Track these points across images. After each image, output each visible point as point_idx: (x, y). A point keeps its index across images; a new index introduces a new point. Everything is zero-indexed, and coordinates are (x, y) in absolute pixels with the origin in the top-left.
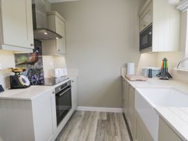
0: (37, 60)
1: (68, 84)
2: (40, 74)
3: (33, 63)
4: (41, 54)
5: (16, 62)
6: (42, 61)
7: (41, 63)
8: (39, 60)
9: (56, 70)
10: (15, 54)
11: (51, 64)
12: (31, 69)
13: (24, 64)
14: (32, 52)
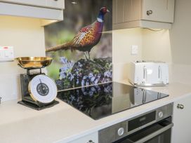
0: (97, 39)
1: (161, 116)
2: (103, 71)
3: (86, 47)
4: (109, 27)
5: (48, 44)
6: (110, 43)
7: (107, 48)
8: (104, 41)
9: (139, 66)
10: (46, 27)
11: (135, 49)
12: (82, 61)
13: (65, 48)
14: (61, 18)
